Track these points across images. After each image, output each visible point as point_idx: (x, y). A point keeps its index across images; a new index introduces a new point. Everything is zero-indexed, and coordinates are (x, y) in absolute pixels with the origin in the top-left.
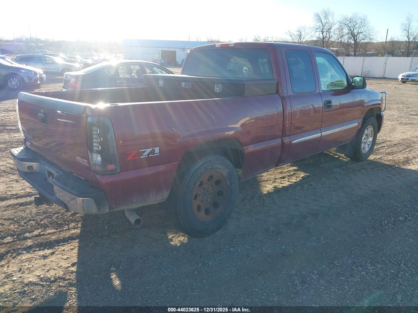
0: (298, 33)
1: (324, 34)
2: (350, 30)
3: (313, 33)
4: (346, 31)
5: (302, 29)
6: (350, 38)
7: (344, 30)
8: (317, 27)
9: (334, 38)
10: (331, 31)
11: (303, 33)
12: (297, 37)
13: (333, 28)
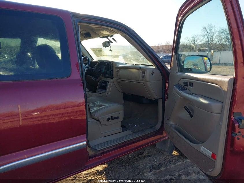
0: (193, 39)
1: (209, 39)
2: (226, 36)
3: (202, 39)
4: (223, 36)
5: (195, 37)
6: (225, 41)
7: (222, 36)
8: (204, 35)
9: (216, 41)
10: (214, 37)
11: (196, 39)
12: (192, 41)
13: (215, 35)
